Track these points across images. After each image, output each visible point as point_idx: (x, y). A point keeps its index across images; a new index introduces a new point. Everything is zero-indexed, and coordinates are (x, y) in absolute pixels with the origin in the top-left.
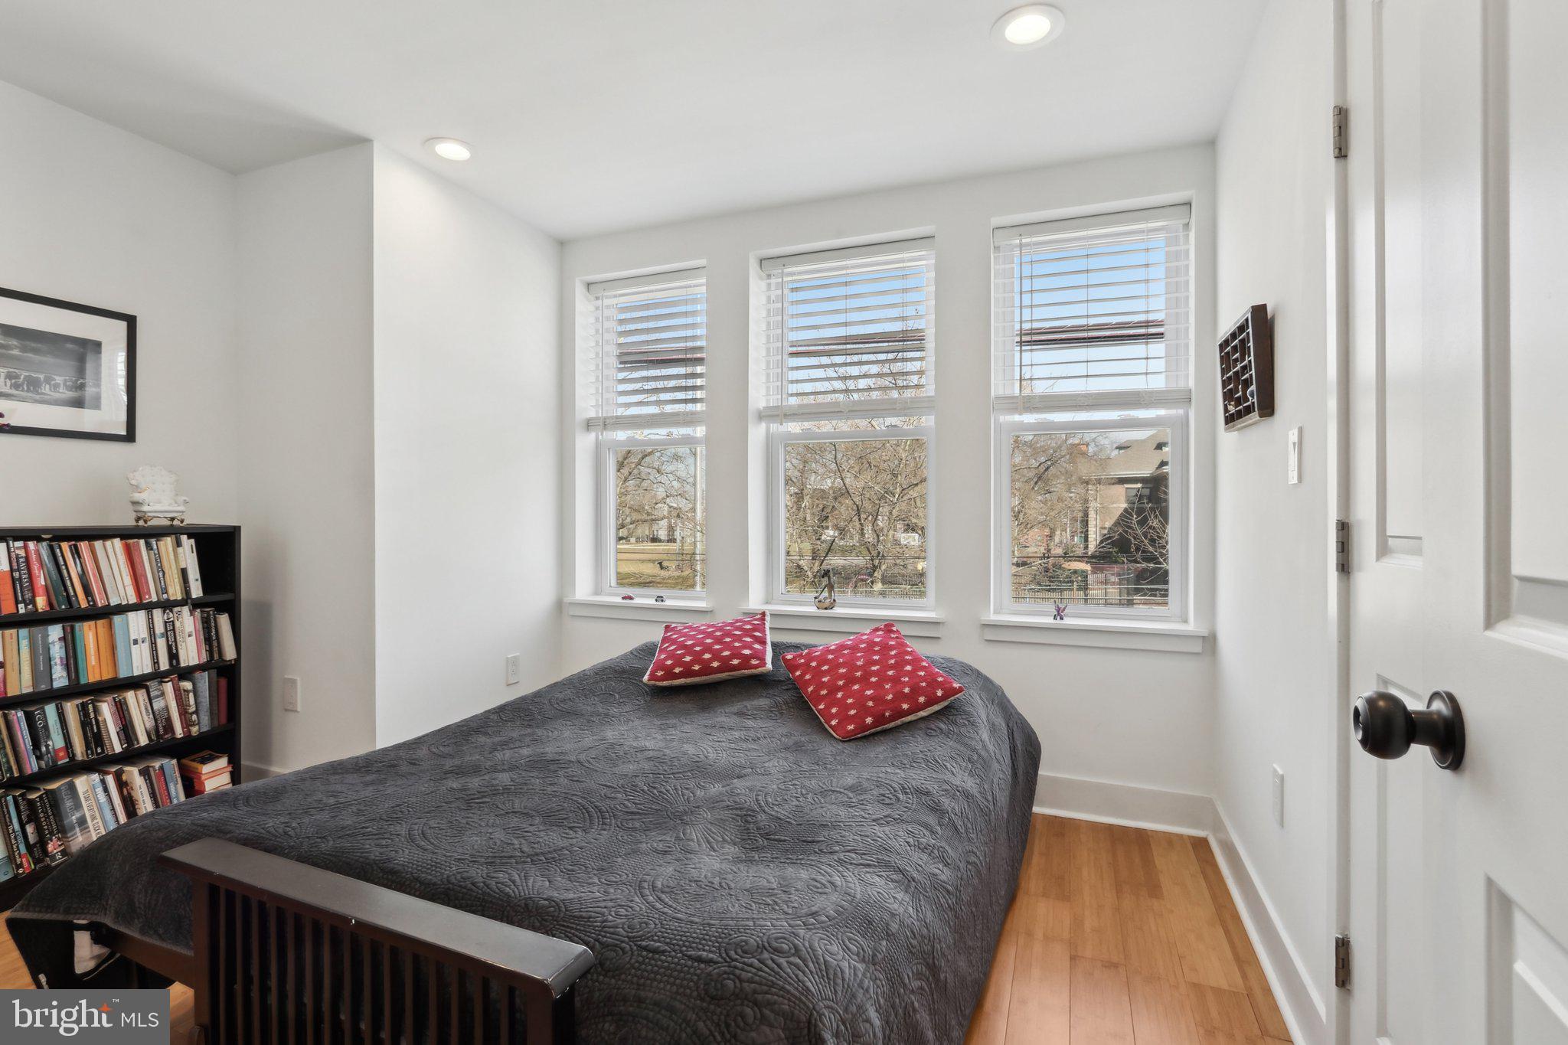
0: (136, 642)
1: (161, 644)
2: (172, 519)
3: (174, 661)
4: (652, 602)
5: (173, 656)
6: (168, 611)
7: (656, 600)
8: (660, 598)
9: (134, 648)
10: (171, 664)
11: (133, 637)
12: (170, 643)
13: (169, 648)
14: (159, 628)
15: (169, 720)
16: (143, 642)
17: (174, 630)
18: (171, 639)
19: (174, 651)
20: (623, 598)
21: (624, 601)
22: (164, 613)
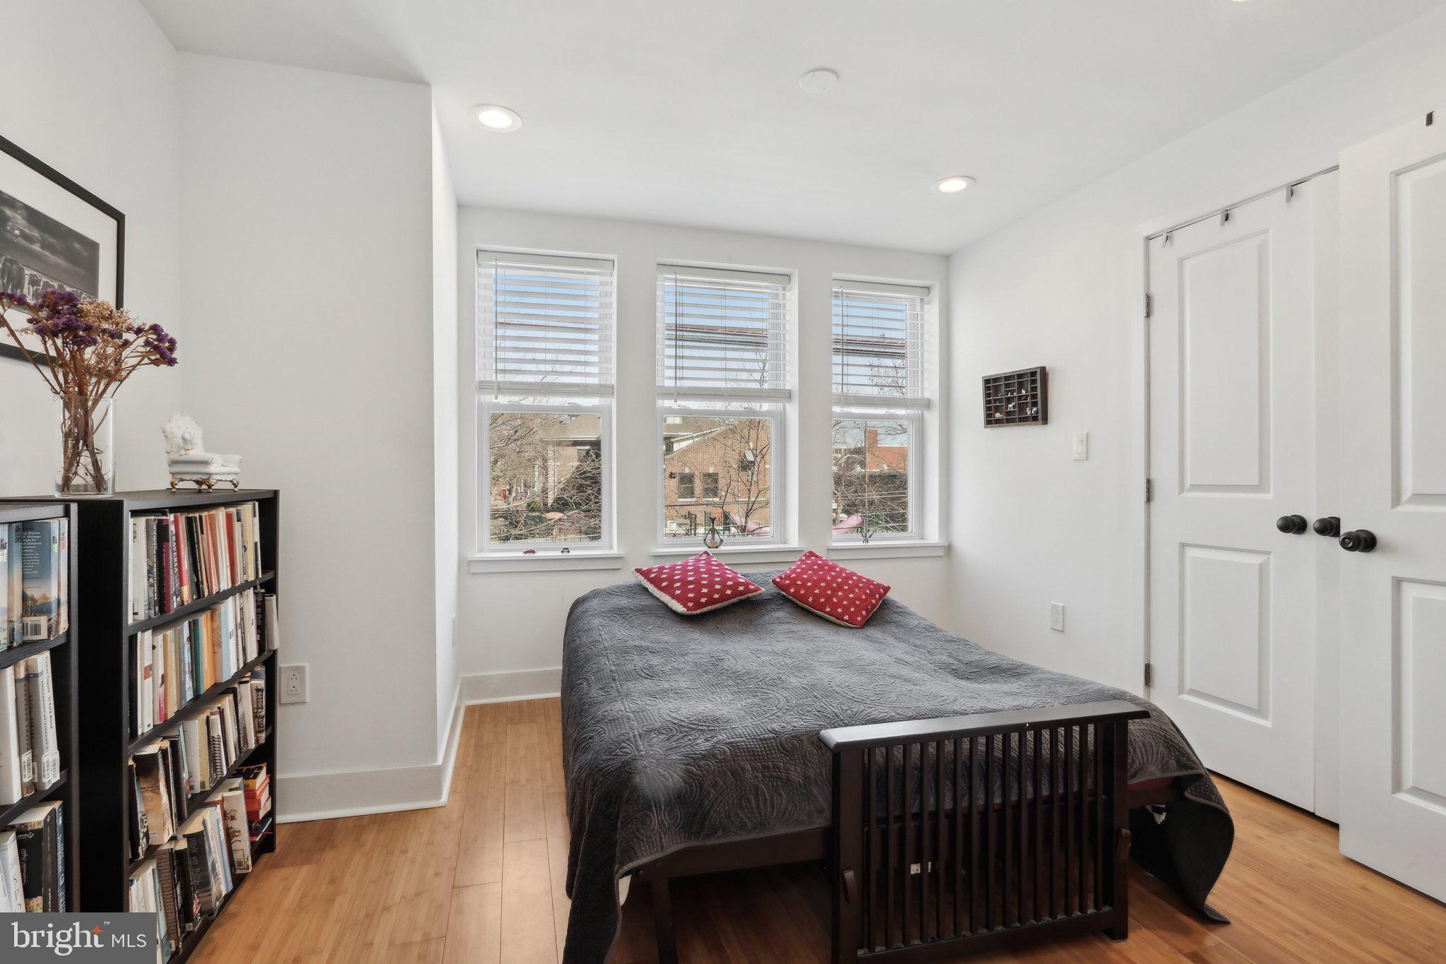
0: (230, 636)
1: (240, 636)
3: (245, 657)
4: (558, 554)
5: (244, 650)
7: (562, 552)
8: (566, 550)
9: (230, 643)
10: (243, 660)
11: (229, 630)
15: (245, 728)
16: (233, 635)
18: (243, 630)
20: (525, 553)
21: (527, 555)
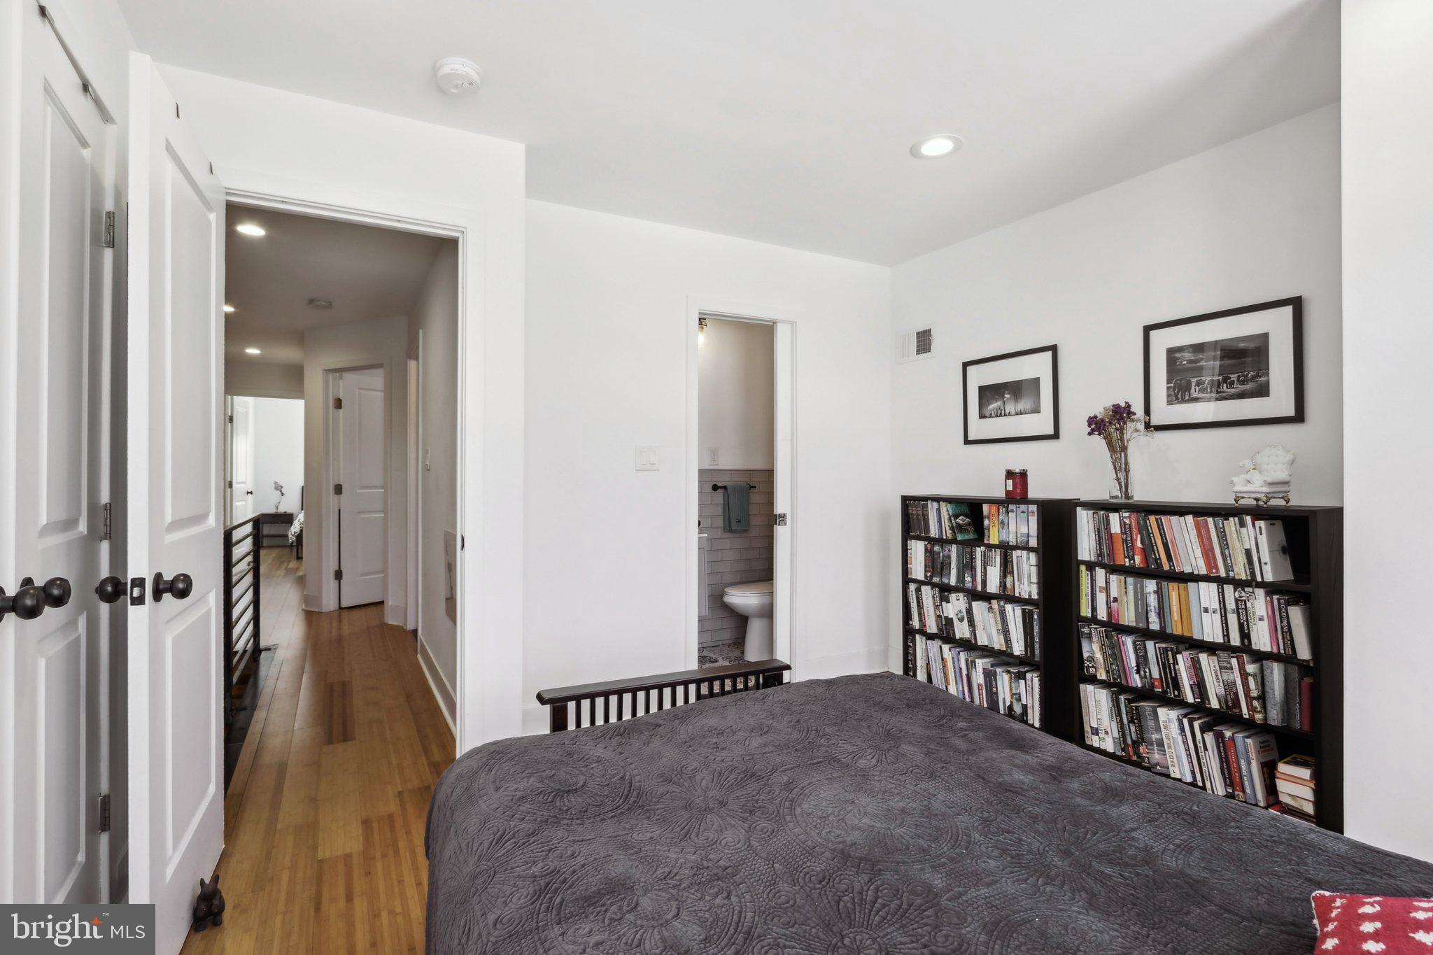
0: (1206, 610)
1: (1232, 619)
2: (1257, 500)
3: (1246, 641)
5: (1245, 635)
6: (1240, 589)
9: (1204, 615)
10: (1242, 642)
11: (1203, 605)
12: (1242, 621)
13: (1241, 626)
14: (1231, 605)
15: (1236, 694)
16: (1214, 612)
17: (1246, 609)
18: (1243, 618)
19: (1246, 631)
22: (1235, 591)
